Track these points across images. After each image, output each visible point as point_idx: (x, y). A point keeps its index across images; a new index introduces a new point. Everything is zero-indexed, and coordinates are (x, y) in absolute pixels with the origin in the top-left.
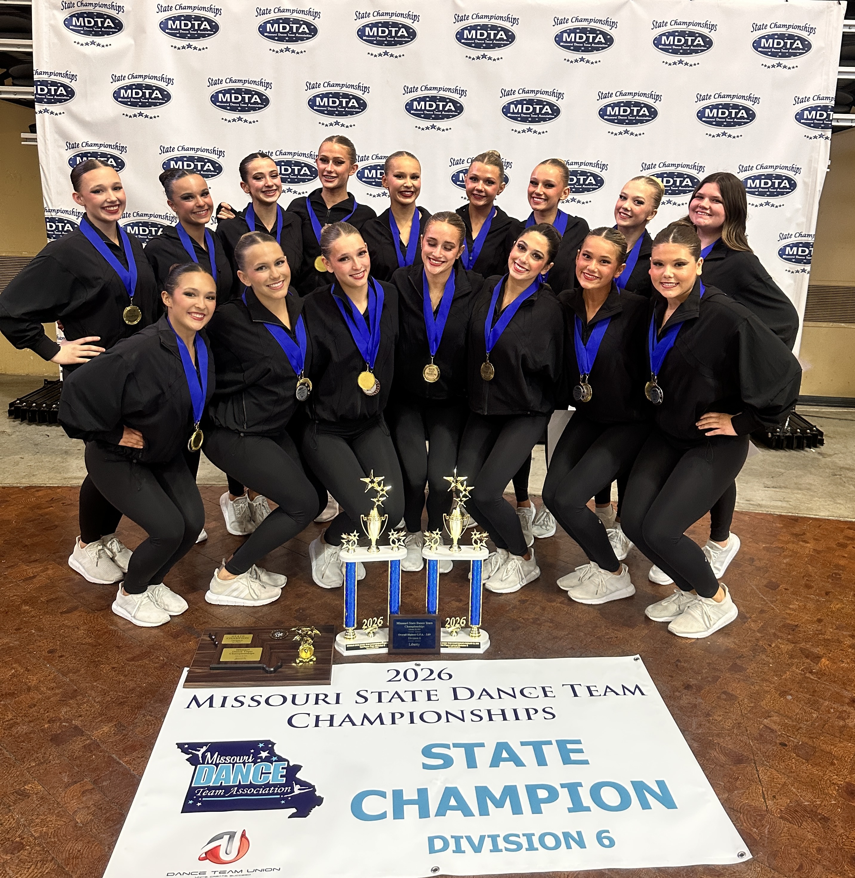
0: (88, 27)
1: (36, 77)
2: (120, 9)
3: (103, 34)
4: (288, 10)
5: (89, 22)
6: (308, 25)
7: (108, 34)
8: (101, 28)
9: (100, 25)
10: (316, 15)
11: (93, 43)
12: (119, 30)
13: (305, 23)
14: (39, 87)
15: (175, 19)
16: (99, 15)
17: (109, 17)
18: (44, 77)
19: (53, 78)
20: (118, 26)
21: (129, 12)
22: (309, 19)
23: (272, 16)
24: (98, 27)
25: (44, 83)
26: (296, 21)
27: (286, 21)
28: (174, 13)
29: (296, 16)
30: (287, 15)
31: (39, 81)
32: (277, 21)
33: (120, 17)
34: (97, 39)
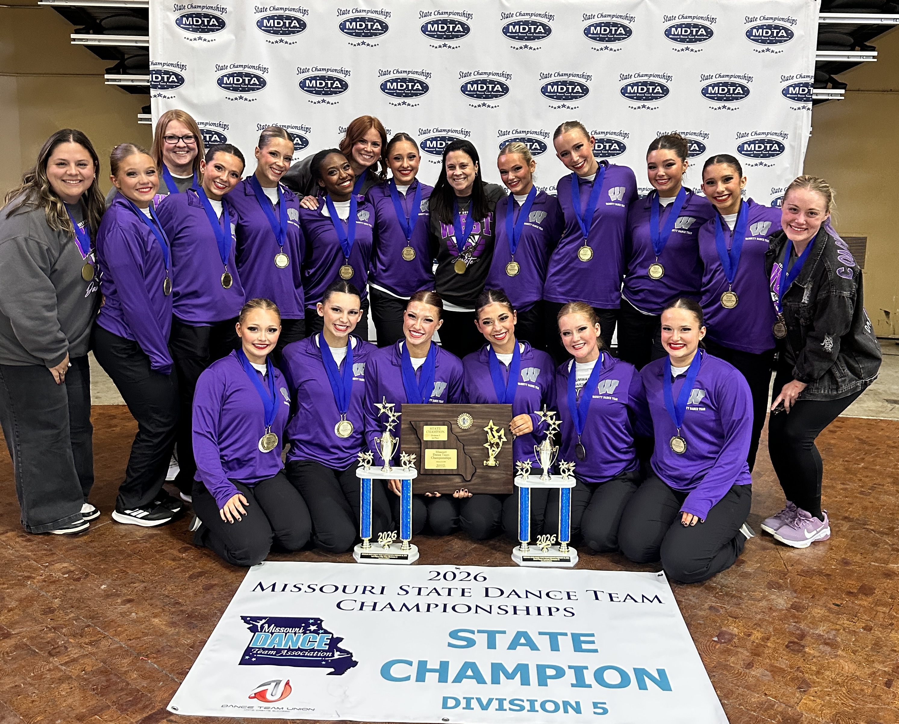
0: (195, 25)
1: (152, 67)
2: (223, 10)
3: (208, 31)
4: (364, 11)
5: (197, 21)
6: (381, 23)
7: (213, 31)
8: (207, 26)
9: (206, 24)
10: (387, 14)
11: (200, 38)
12: (222, 28)
13: (378, 21)
14: (154, 76)
15: (269, 18)
16: (206, 16)
17: (214, 17)
18: (159, 67)
19: (166, 68)
20: (222, 24)
21: (231, 12)
22: (381, 18)
23: (351, 16)
24: (205, 26)
25: (158, 72)
26: (370, 20)
27: (363, 19)
28: (269, 13)
29: (370, 15)
30: (363, 15)
31: (154, 70)
32: (355, 20)
33: (224, 17)
34: (204, 35)
